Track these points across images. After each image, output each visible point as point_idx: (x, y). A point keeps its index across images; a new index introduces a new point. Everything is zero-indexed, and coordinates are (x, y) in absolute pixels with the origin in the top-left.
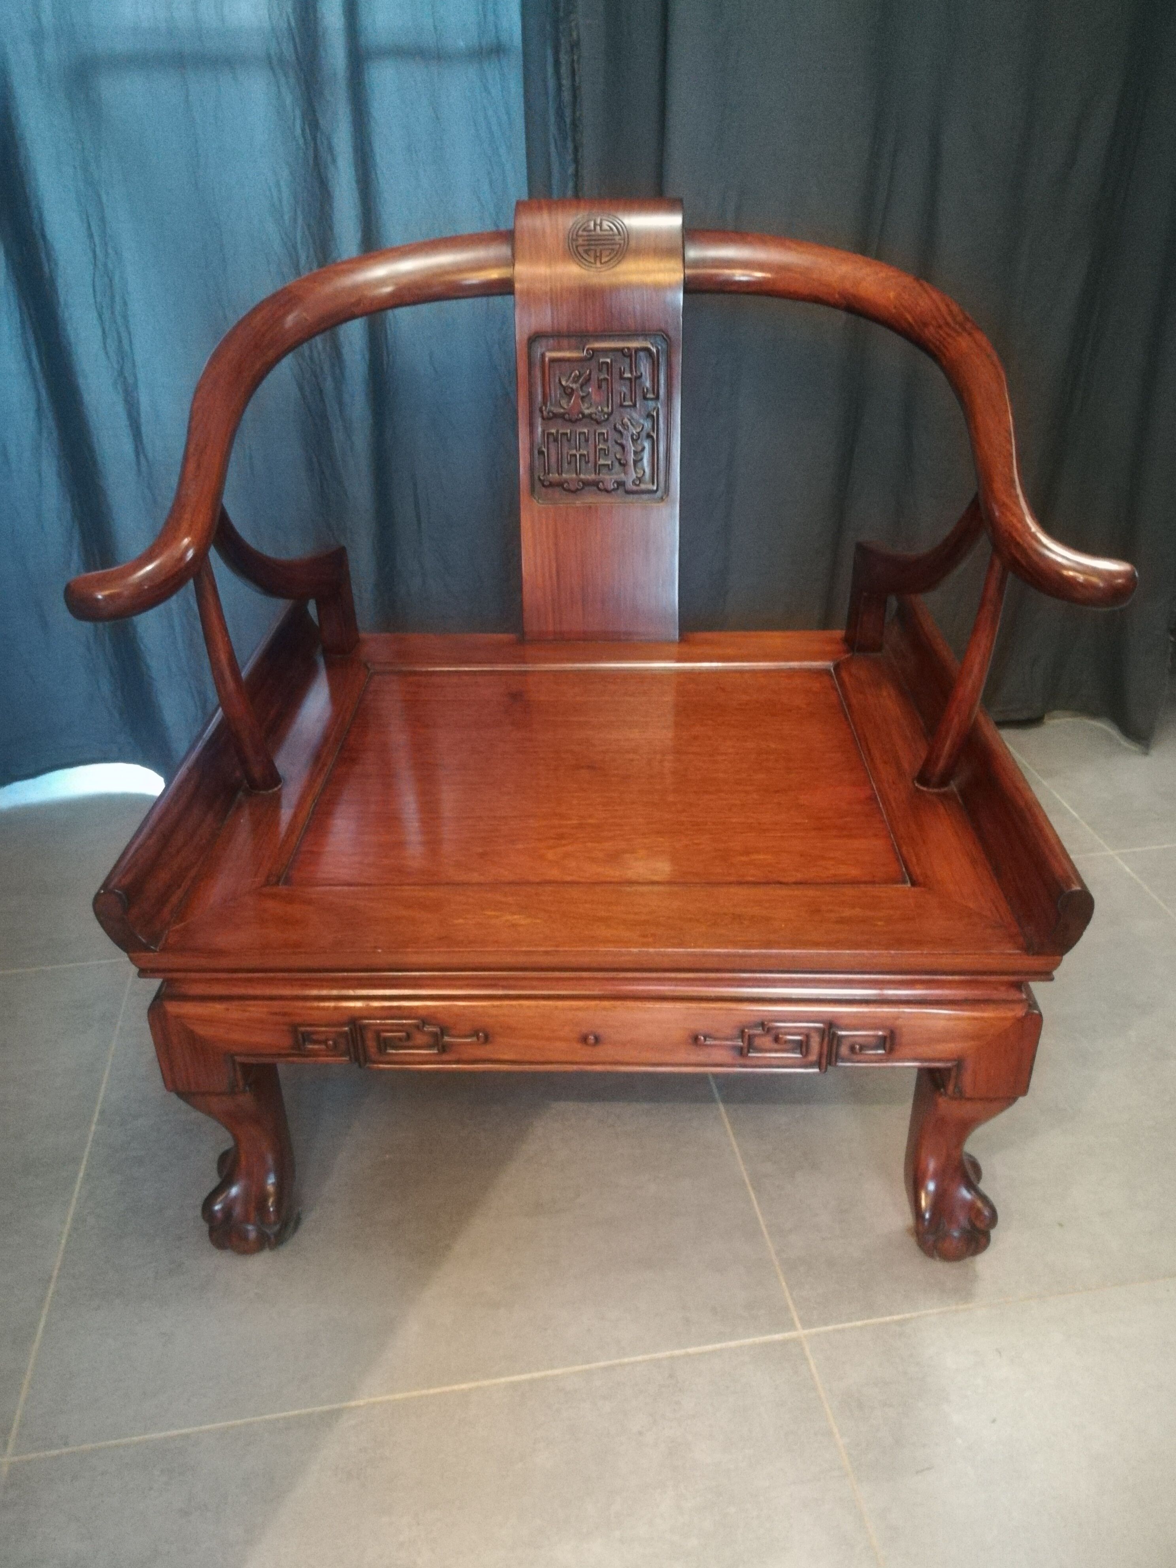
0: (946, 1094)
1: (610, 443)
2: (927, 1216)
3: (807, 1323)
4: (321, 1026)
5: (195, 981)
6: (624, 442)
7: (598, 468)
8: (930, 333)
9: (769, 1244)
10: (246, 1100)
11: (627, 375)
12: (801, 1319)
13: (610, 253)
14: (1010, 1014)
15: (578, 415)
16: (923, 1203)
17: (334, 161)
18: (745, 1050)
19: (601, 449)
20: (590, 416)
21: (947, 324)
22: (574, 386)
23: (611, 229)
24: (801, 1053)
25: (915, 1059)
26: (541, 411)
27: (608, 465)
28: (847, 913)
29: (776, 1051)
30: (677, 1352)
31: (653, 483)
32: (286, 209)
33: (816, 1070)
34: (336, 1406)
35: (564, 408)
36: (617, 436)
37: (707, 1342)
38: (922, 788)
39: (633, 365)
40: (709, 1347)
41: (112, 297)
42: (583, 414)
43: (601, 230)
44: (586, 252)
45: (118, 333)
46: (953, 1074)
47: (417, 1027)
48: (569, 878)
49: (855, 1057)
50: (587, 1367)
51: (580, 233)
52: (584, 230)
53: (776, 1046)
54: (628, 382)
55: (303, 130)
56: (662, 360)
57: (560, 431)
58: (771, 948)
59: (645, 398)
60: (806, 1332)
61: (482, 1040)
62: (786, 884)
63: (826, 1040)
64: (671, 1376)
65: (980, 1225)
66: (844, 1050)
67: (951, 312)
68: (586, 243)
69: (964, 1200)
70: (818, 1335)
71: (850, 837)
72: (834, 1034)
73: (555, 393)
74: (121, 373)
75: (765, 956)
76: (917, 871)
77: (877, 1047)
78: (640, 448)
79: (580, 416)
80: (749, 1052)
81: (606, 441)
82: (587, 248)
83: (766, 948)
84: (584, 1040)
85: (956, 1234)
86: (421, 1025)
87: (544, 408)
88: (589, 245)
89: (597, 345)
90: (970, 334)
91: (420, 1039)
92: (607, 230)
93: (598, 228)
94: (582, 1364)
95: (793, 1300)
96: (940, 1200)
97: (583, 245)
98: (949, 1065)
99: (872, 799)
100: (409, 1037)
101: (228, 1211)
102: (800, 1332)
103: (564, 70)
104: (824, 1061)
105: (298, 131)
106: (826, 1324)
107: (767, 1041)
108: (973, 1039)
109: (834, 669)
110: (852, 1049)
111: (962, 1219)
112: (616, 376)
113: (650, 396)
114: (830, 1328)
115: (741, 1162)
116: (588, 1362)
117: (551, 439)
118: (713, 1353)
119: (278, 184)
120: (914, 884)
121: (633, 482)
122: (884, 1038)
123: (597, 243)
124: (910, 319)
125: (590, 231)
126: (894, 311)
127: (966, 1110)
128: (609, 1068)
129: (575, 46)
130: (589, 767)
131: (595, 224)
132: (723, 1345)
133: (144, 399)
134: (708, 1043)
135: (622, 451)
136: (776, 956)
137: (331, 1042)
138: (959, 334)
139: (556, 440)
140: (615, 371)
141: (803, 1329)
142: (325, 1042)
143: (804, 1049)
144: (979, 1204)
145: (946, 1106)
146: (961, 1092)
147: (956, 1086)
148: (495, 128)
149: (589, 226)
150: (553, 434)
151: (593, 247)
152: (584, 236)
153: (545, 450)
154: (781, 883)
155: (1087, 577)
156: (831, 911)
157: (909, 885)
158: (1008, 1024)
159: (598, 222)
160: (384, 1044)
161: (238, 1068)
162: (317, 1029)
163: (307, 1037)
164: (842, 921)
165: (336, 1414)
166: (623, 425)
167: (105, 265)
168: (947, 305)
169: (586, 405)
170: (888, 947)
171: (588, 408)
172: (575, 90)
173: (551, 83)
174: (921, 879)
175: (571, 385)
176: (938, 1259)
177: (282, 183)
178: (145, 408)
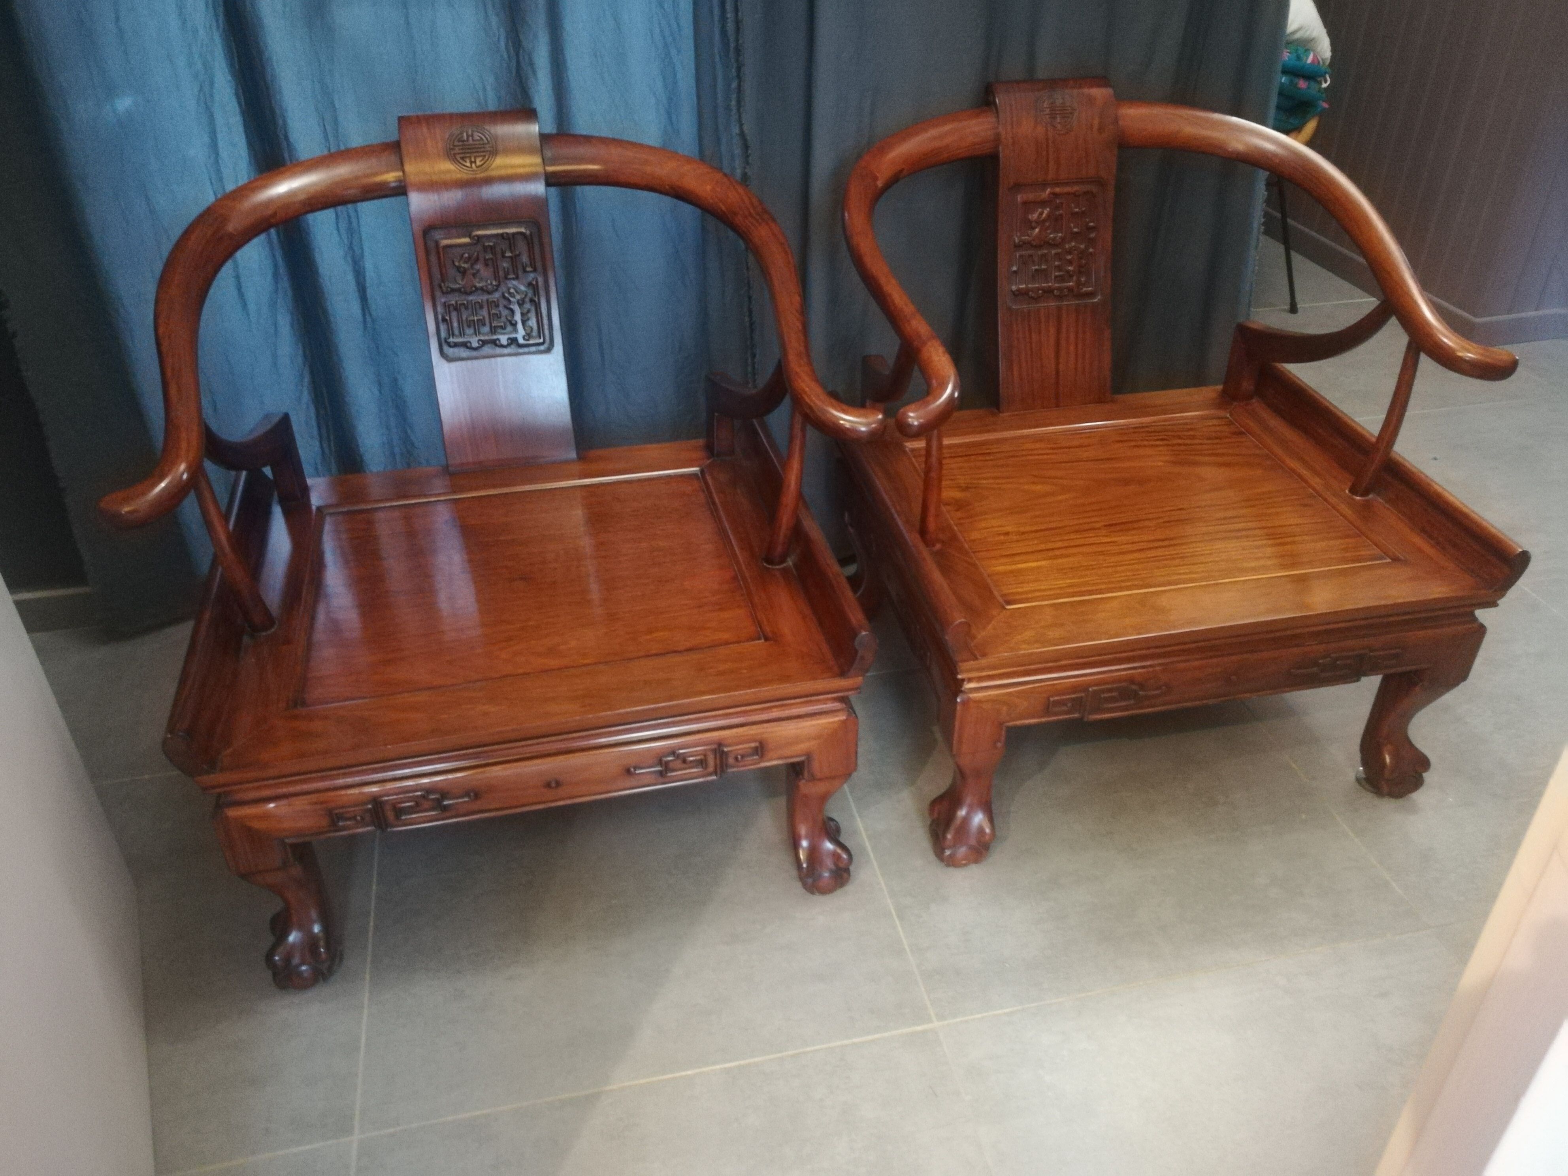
0: (803, 779)
1: (501, 308)
2: (805, 865)
3: (940, 1017)
4: (349, 807)
5: (248, 789)
6: (512, 307)
7: (493, 330)
8: (739, 220)
9: (912, 960)
10: (296, 871)
11: (508, 254)
12: (935, 1014)
13: (482, 160)
14: (836, 719)
15: (471, 288)
16: (802, 857)
18: (664, 773)
19: (494, 314)
20: (482, 289)
21: (750, 214)
22: (466, 266)
23: (482, 139)
24: (702, 767)
25: (780, 758)
26: (440, 287)
27: (502, 326)
28: (722, 667)
29: (685, 769)
31: (540, 338)
33: (714, 777)
35: (459, 284)
36: (505, 303)
38: (768, 566)
39: (511, 248)
42: (475, 287)
43: (473, 140)
44: (463, 158)
46: (806, 764)
47: (423, 797)
48: (521, 671)
49: (741, 764)
51: (456, 143)
52: (459, 141)
53: (684, 766)
54: (509, 259)
56: (536, 241)
57: (459, 303)
58: (673, 701)
59: (525, 271)
61: (472, 797)
62: (680, 652)
63: (718, 755)
65: (841, 865)
66: (731, 761)
67: (752, 204)
68: (461, 151)
69: (829, 851)
71: (721, 609)
72: (723, 751)
73: (452, 272)
75: (669, 707)
76: (768, 629)
77: (753, 755)
78: (525, 311)
79: (474, 289)
80: (666, 773)
81: (497, 306)
82: (462, 156)
83: (669, 701)
84: (548, 785)
85: (826, 874)
86: (426, 795)
87: (443, 285)
88: (464, 153)
89: (480, 233)
90: (767, 224)
91: (426, 804)
92: (478, 140)
93: (470, 138)
95: (930, 999)
96: (814, 853)
97: (459, 154)
98: (803, 758)
99: (735, 578)
100: (417, 804)
101: (287, 959)
102: (936, 1024)
104: (718, 770)
106: (955, 1017)
107: (678, 764)
108: (814, 739)
109: (701, 473)
110: (736, 759)
111: (829, 863)
112: (499, 256)
113: (529, 269)
114: (957, 1020)
117: (452, 308)
120: (766, 639)
121: (524, 338)
122: (756, 749)
123: (471, 151)
124: (724, 208)
125: (464, 141)
126: (711, 201)
127: (819, 788)
128: (569, 802)
130: (521, 579)
131: (468, 136)
134: (637, 772)
135: (511, 313)
136: (677, 705)
137: (359, 818)
138: (760, 224)
139: (456, 309)
140: (498, 250)
142: (354, 818)
143: (704, 765)
144: (839, 851)
145: (806, 787)
146: (813, 775)
147: (809, 772)
149: (462, 137)
150: (453, 305)
151: (468, 155)
152: (459, 146)
153: (448, 318)
154: (675, 652)
155: (852, 424)
156: (711, 668)
157: (763, 641)
158: (836, 725)
159: (470, 133)
160: (399, 812)
161: (288, 847)
162: (349, 809)
163: (340, 817)
164: (721, 673)
166: (510, 293)
168: (750, 198)
169: (477, 280)
170: (750, 687)
171: (479, 283)
174: (770, 635)
175: (463, 265)
176: (817, 894)
178: (370, 274)
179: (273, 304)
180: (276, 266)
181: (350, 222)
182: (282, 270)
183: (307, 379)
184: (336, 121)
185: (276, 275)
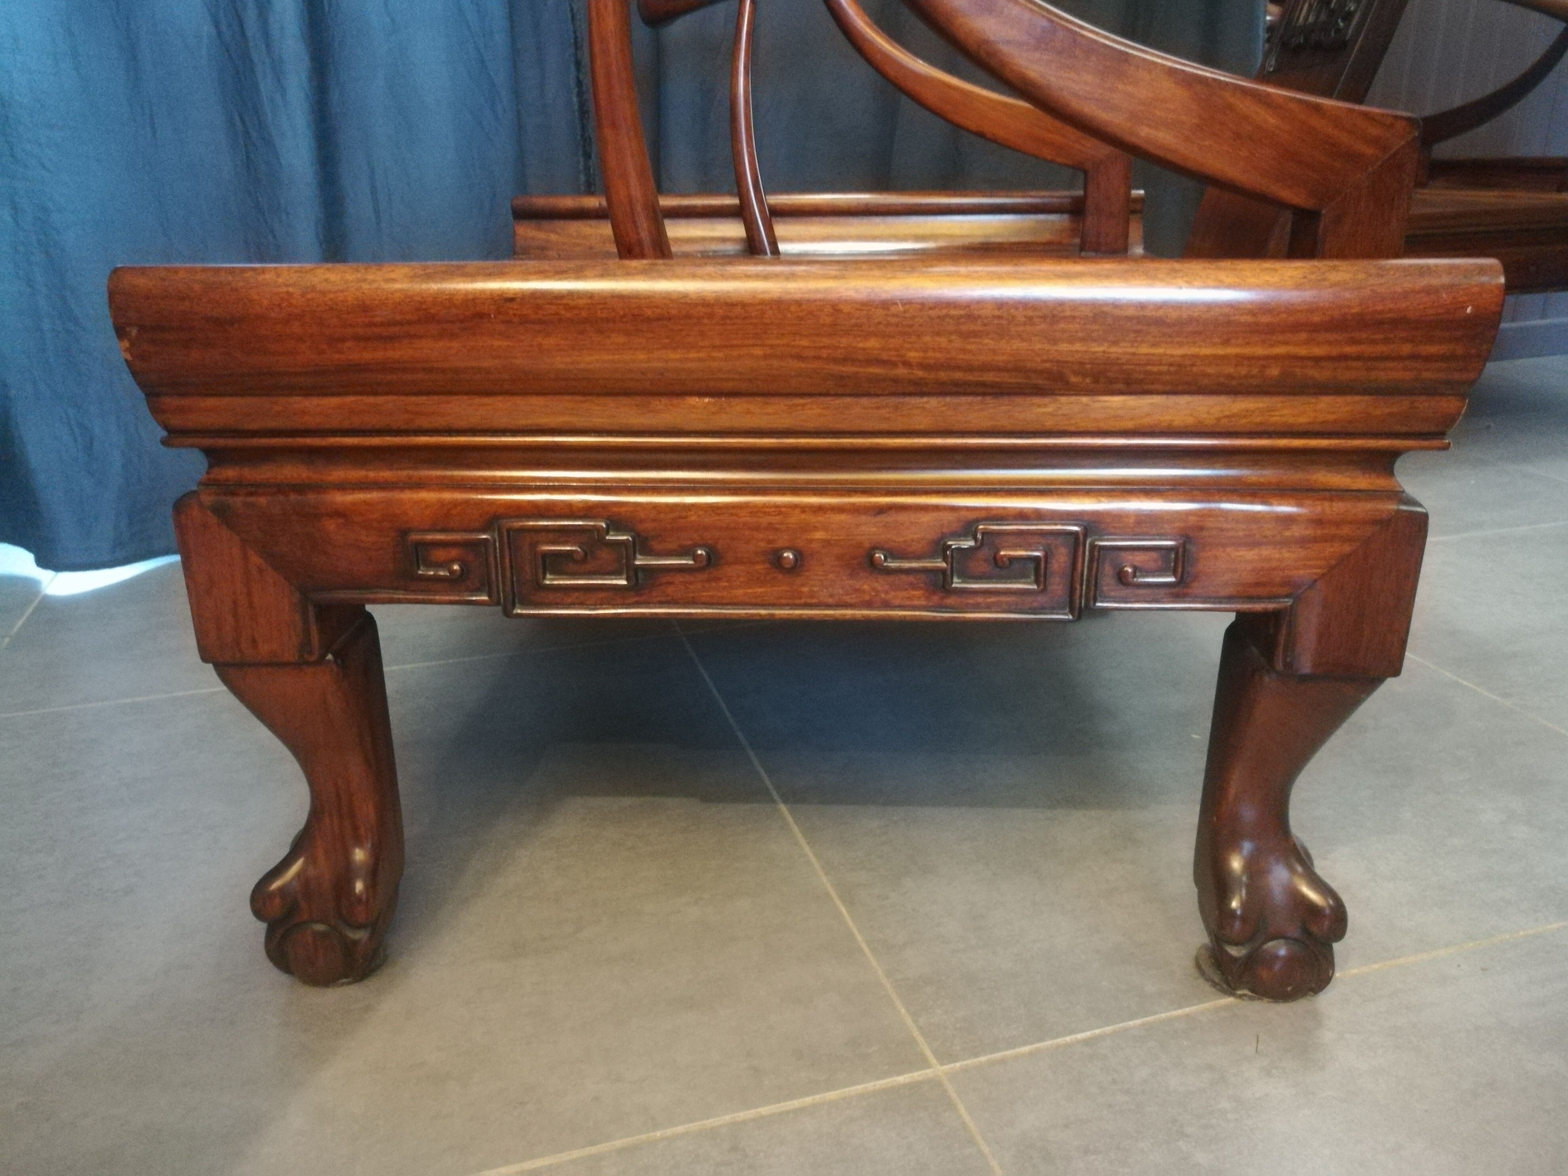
3: (945, 1057)
9: (874, 963)
12: (935, 1052)
30: (742, 1115)
37: (791, 1096)
40: (796, 1103)
50: (593, 1150)
60: (946, 1067)
64: (734, 1149)
70: (965, 1070)
94: (583, 1147)
95: (920, 1028)
102: (938, 1070)
106: (976, 1055)
114: (983, 1059)
115: (821, 873)
116: (593, 1143)
118: (802, 1110)
132: (818, 1098)
141: (942, 1064)
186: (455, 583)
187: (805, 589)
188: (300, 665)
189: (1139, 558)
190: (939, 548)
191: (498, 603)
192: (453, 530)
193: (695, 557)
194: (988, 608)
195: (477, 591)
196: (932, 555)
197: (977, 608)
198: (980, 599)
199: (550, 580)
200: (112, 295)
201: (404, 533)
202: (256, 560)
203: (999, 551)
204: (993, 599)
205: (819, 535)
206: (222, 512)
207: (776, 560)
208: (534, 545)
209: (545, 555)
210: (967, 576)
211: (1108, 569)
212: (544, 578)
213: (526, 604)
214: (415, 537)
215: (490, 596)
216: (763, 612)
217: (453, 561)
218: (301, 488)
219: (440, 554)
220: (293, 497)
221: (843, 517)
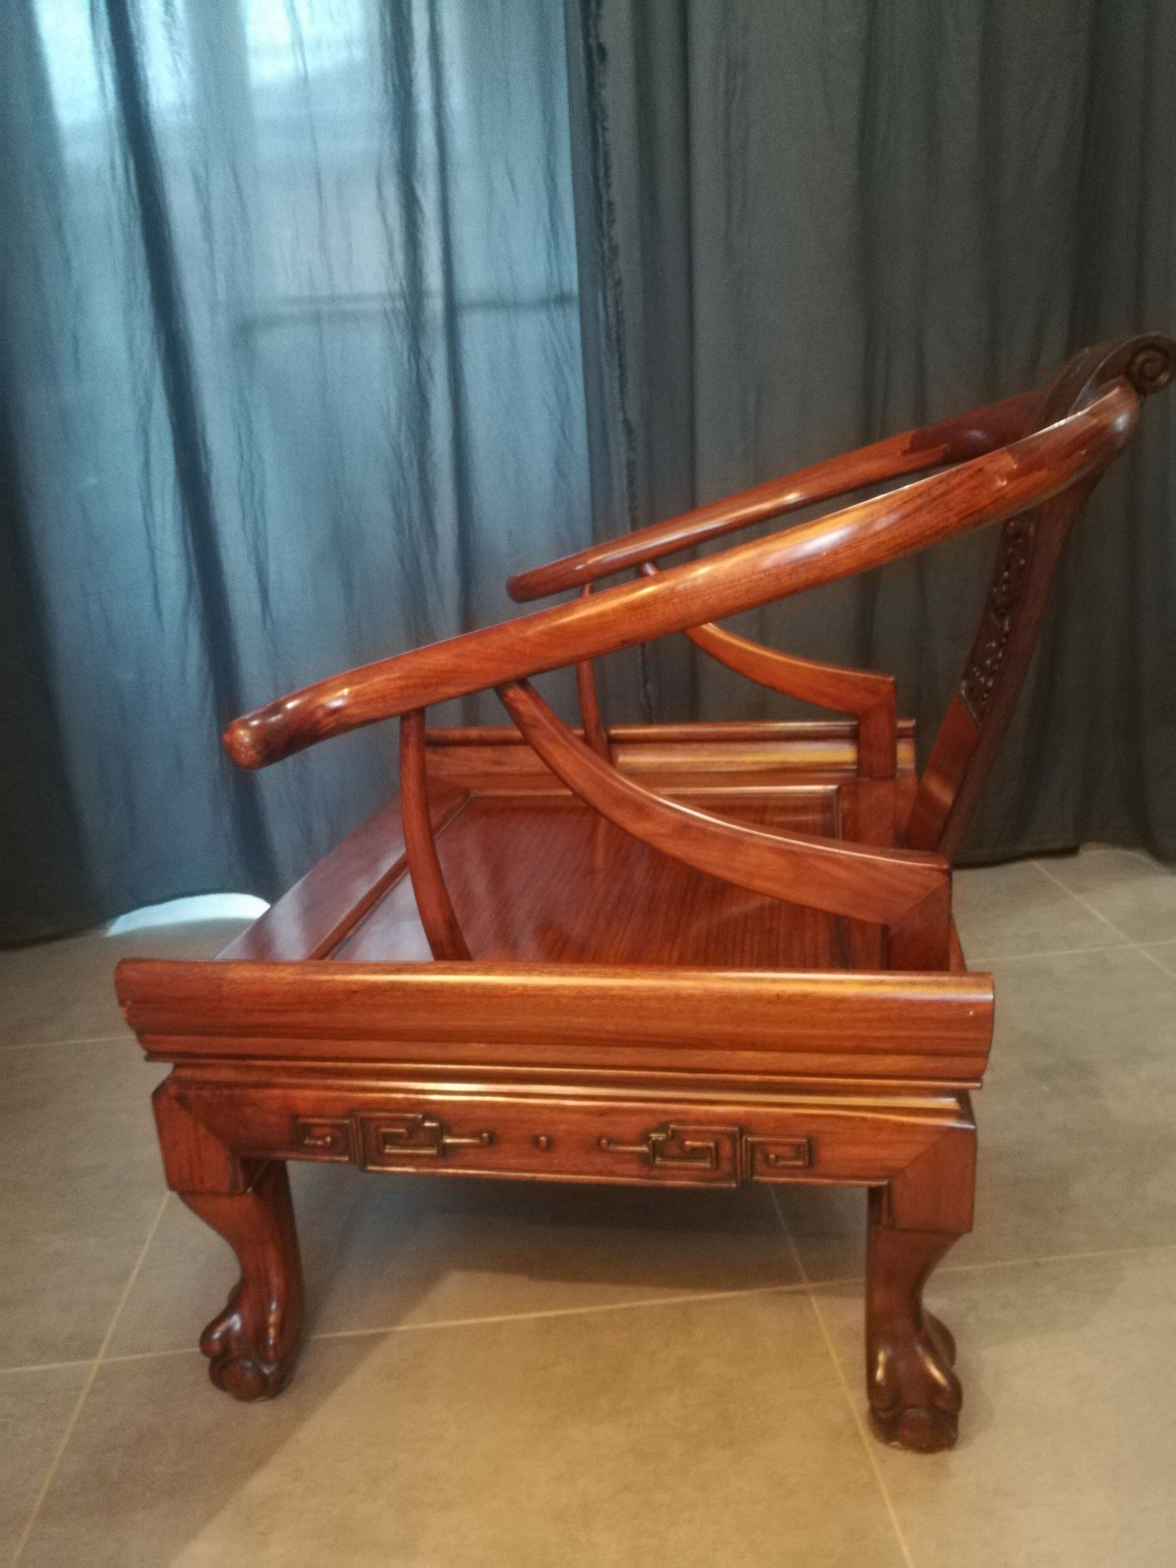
17: (432, 377)
32: (393, 415)
34: (382, 1330)
41: (252, 490)
45: (256, 519)
55: (409, 359)
74: (256, 547)
103: (610, 301)
105: (405, 359)
119: (388, 402)
129: (618, 283)
133: (272, 568)
148: (560, 353)
165: (382, 1336)
167: (249, 465)
172: (619, 315)
173: (602, 315)
177: (391, 399)
178: (273, 577)
179: (185, 614)
180: (190, 577)
181: (256, 522)
182: (195, 579)
183: (211, 688)
184: (251, 431)
185: (190, 585)
186: (328, 1149)
187: (556, 1161)
188: (231, 1194)
189: (781, 1150)
190: (644, 1138)
191: (355, 1163)
192: (326, 1117)
193: (481, 1138)
194: (681, 1178)
195: (342, 1154)
196: (640, 1144)
197: (673, 1178)
198: (674, 1172)
199: (388, 1150)
200: (118, 982)
201: (295, 1117)
202: (203, 1130)
203: (683, 1141)
204: (682, 1173)
205: (563, 1127)
206: (181, 1100)
207: (536, 1141)
208: (378, 1128)
209: (385, 1135)
210: (665, 1157)
211: (759, 1156)
212: (384, 1148)
213: (374, 1163)
214: (302, 1121)
215: (350, 1155)
216: (528, 1175)
217: (326, 1136)
218: (230, 1085)
219: (319, 1131)
220: (226, 1092)
221: (578, 1116)
